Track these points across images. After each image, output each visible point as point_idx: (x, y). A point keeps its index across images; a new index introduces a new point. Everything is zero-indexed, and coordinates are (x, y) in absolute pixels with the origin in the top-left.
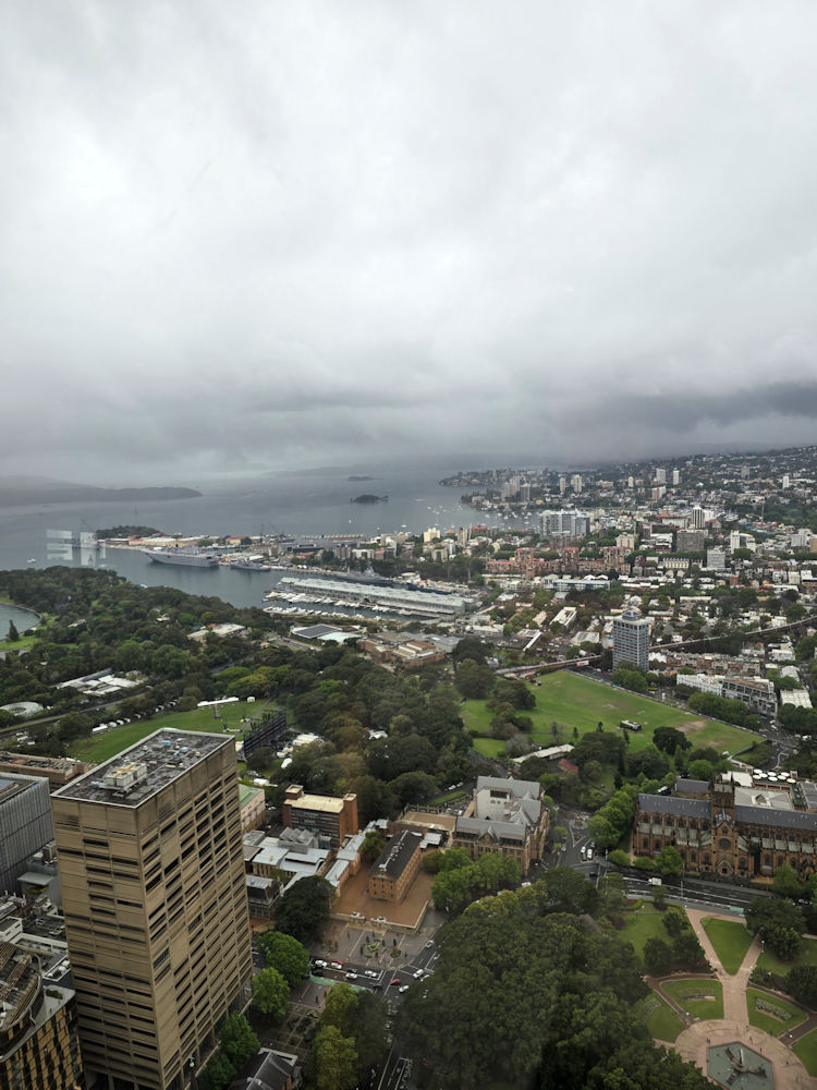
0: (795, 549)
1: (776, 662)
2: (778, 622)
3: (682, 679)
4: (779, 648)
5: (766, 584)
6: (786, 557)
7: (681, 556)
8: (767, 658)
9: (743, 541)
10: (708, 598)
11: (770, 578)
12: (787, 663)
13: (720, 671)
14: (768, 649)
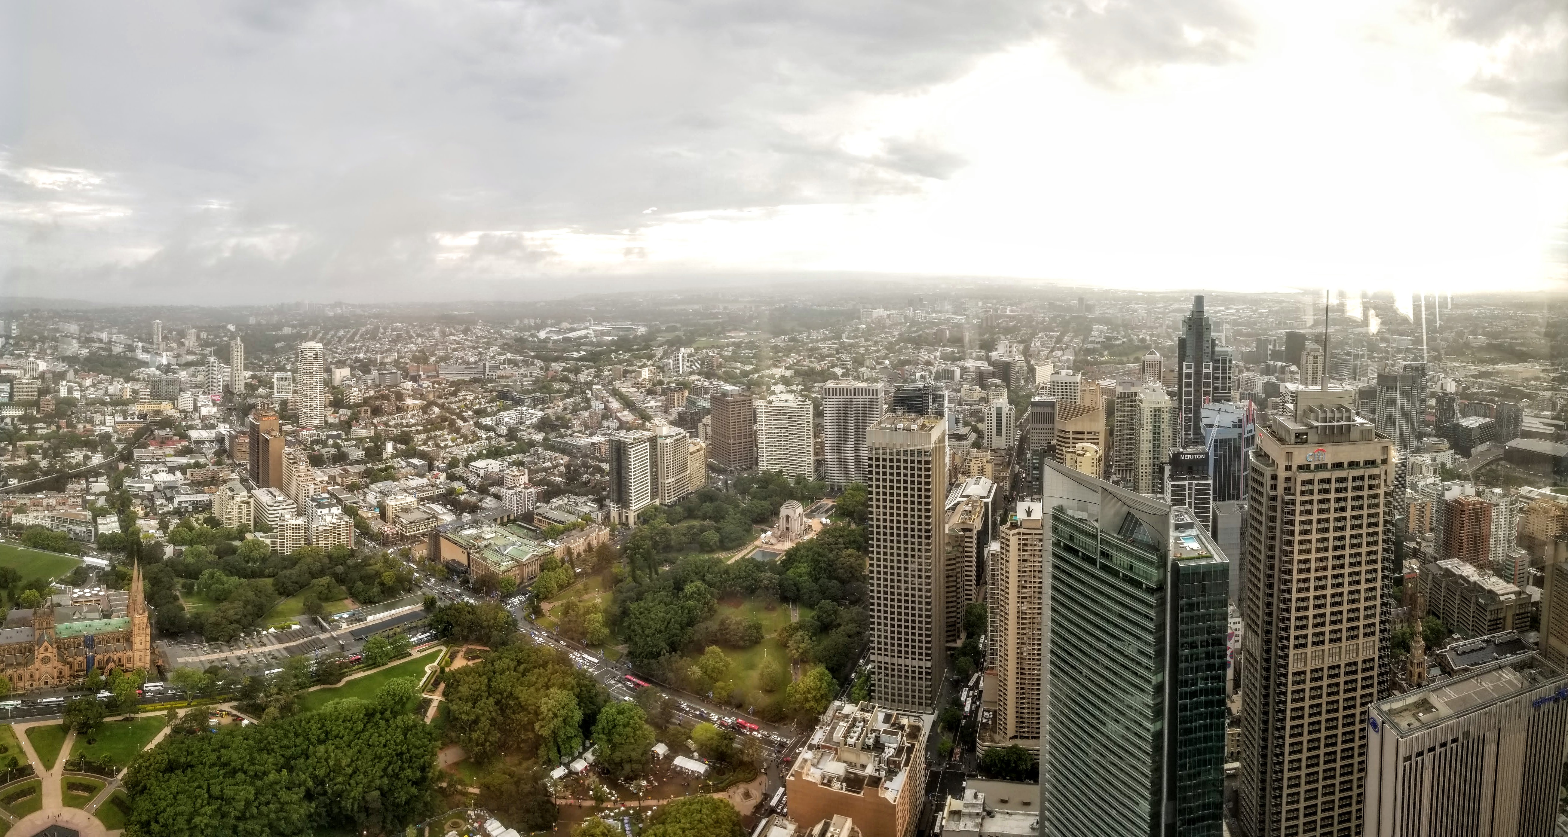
0: (111, 396)
1: (94, 494)
2: (97, 459)
3: (17, 519)
4: (97, 482)
5: (88, 426)
6: (104, 403)
7: (18, 405)
8: (87, 491)
9: (70, 391)
10: (41, 442)
11: (91, 421)
12: (102, 494)
13: (49, 507)
14: (88, 483)
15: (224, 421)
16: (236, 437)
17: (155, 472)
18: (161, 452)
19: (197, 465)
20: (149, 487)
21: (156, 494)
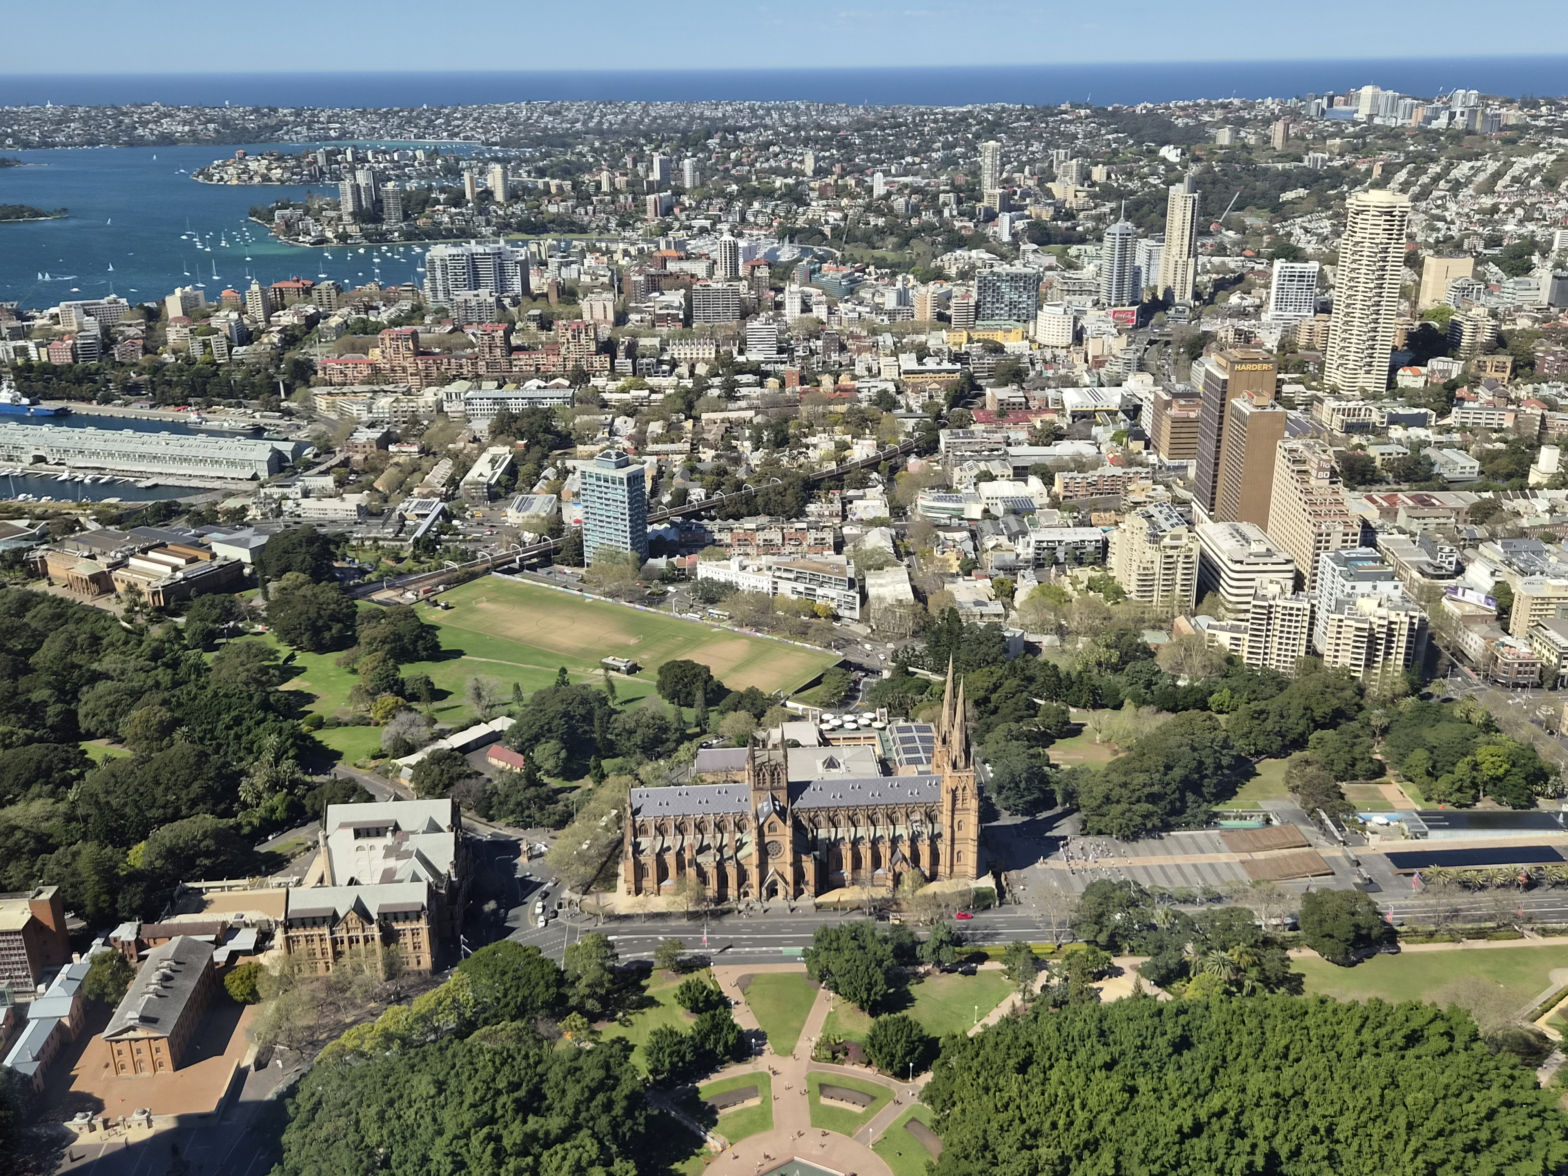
0: (892, 314)
1: (859, 522)
2: (863, 449)
3: (706, 570)
4: (864, 497)
5: (844, 380)
7: (702, 335)
8: (844, 516)
9: (806, 303)
10: (750, 414)
11: (851, 370)
12: (876, 522)
13: (769, 547)
14: (846, 502)
15: (1141, 367)
16: (1168, 404)
17: (988, 477)
18: (998, 437)
19: (1080, 465)
20: (974, 511)
21: (987, 525)
